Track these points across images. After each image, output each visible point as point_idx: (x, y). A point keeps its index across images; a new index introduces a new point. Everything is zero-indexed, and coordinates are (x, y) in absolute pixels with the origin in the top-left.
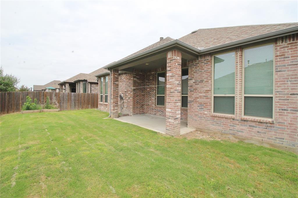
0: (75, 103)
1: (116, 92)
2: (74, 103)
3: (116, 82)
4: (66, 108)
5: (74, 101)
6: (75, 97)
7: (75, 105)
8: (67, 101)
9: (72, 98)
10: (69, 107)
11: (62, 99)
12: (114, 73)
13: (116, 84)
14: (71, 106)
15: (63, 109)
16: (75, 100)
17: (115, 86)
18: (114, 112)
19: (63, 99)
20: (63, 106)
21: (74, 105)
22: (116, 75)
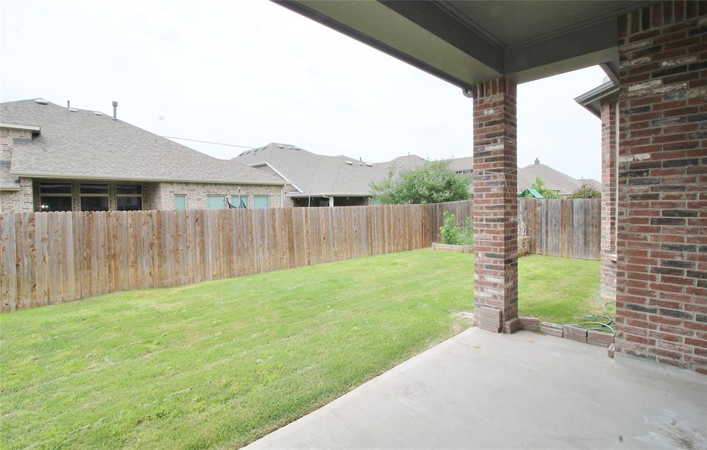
0: (585, 234)
1: (492, 196)
2: (581, 236)
3: (488, 143)
4: (556, 249)
5: (582, 229)
6: (585, 213)
7: (586, 243)
8: (557, 228)
9: (576, 218)
10: (566, 247)
11: (544, 220)
12: (479, 98)
13: (488, 153)
14: (571, 242)
15: (547, 251)
16: (586, 224)
17: (484, 166)
18: (482, 295)
19: (547, 219)
20: (547, 240)
21: (581, 242)
22: (487, 106)
